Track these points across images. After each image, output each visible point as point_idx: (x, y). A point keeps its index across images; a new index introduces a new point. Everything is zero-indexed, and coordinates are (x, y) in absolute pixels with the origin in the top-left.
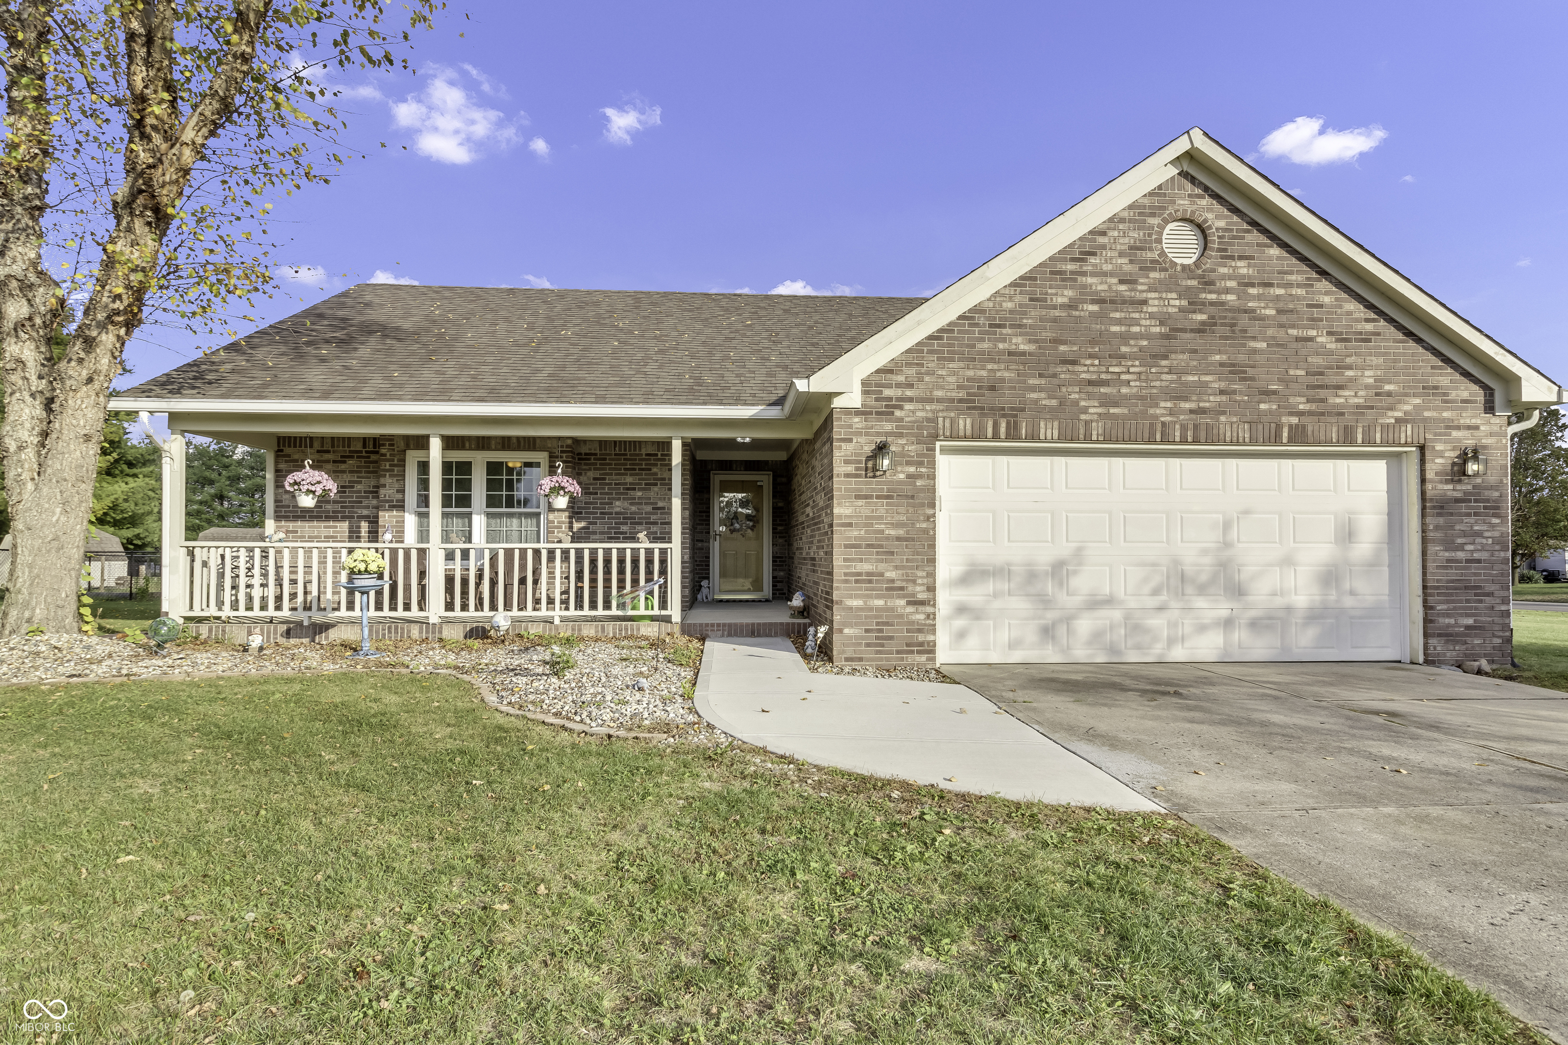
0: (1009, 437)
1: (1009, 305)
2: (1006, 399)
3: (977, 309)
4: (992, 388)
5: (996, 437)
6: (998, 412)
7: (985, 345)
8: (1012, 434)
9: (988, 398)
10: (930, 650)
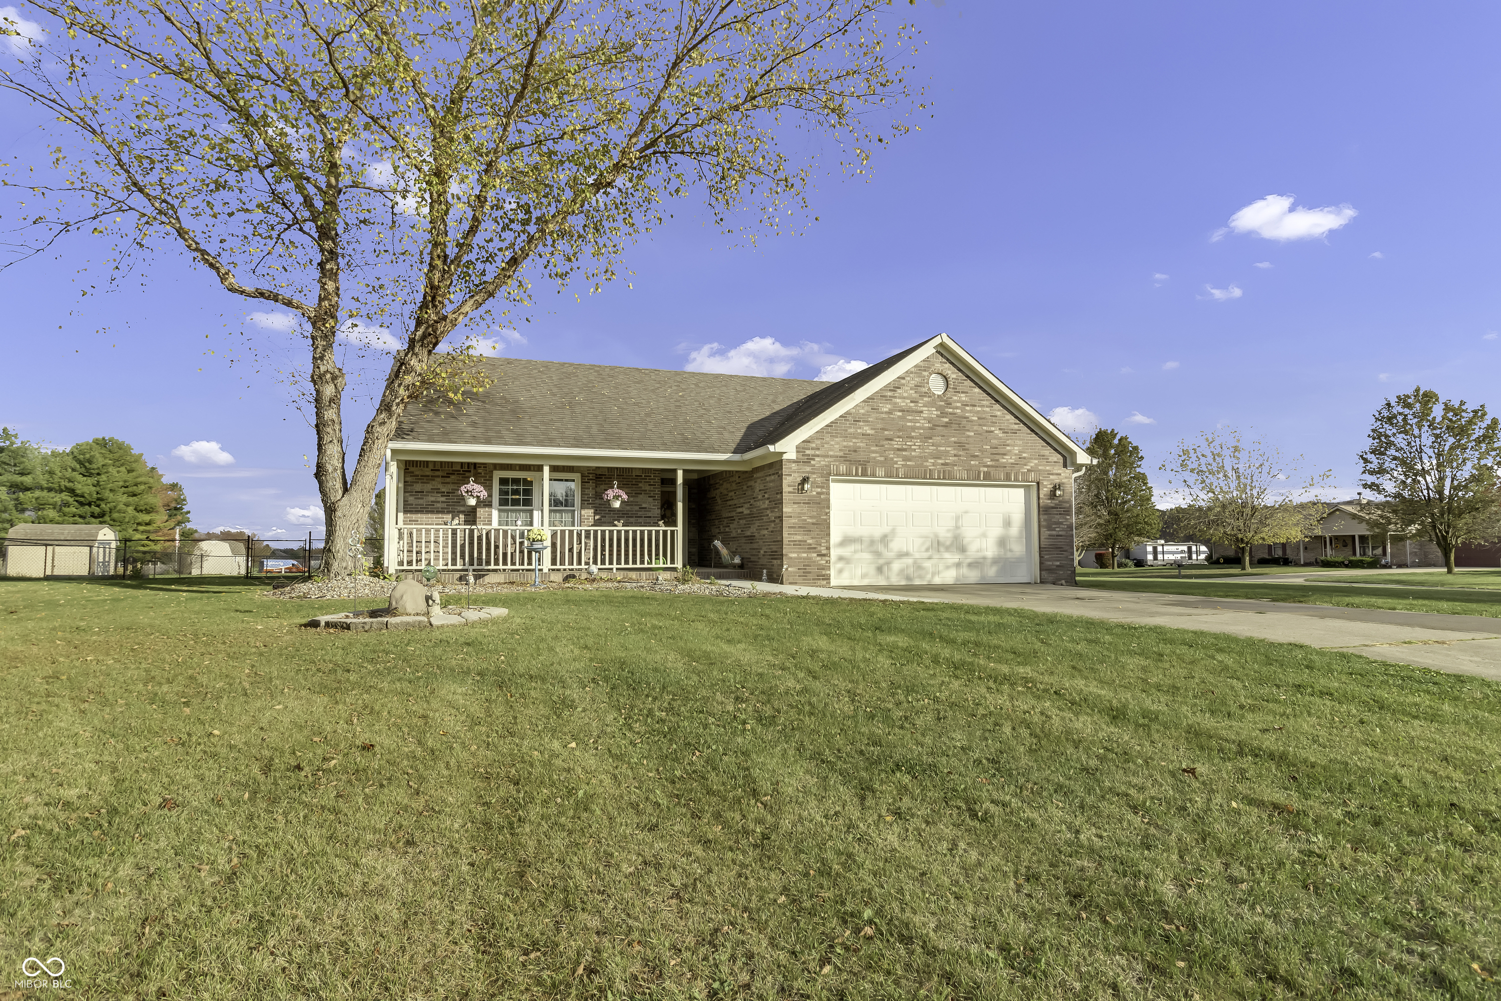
0: (862, 475)
1: (862, 411)
2: (861, 456)
3: (848, 413)
4: (855, 451)
5: (857, 475)
6: (858, 462)
7: (852, 430)
8: (864, 474)
9: (853, 456)
10: (827, 578)
